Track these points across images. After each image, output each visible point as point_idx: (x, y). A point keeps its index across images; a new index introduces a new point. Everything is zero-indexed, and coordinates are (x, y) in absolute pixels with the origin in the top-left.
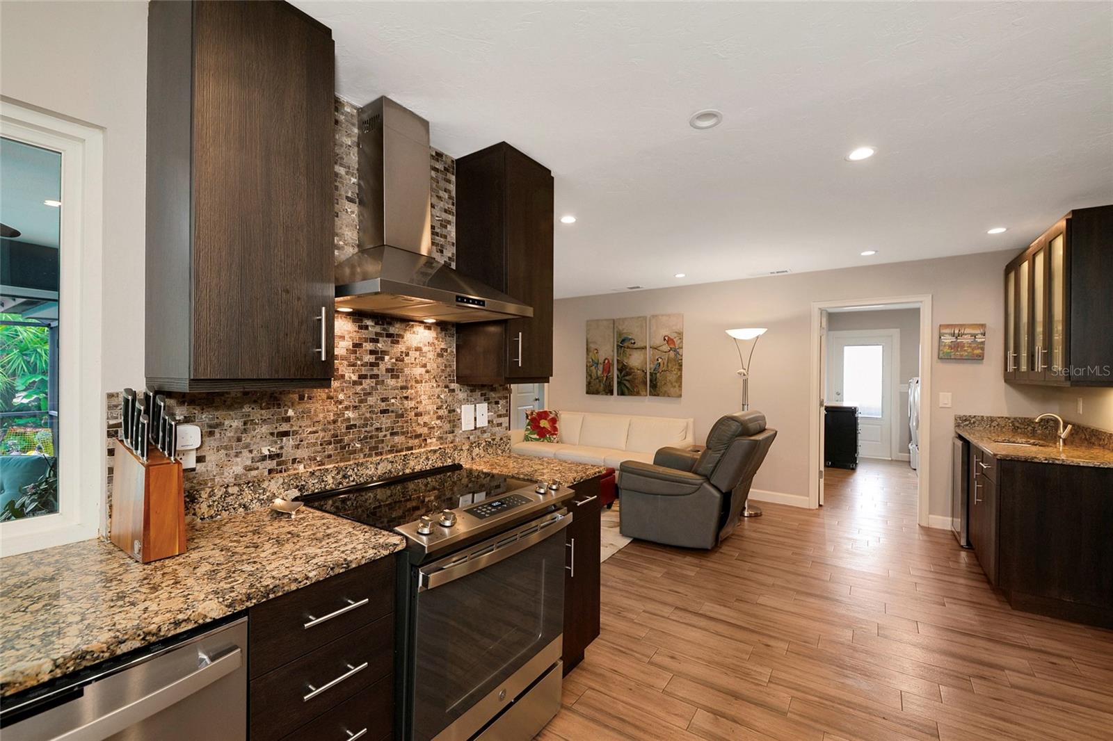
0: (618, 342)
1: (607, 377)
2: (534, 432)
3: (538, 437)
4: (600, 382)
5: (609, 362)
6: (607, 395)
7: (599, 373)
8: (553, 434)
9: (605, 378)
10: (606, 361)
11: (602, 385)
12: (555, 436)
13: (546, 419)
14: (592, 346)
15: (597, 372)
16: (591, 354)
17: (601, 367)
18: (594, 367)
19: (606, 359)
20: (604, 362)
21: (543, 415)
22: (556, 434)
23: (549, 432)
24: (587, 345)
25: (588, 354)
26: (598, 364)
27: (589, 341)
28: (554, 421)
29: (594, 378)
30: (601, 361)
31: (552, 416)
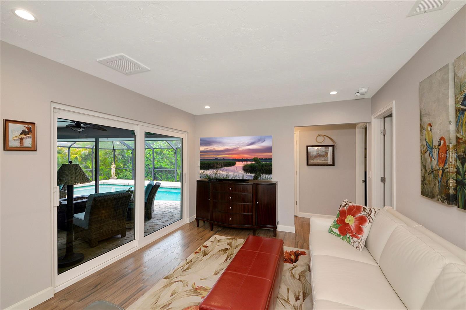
0: (457, 103)
1: (443, 170)
2: (338, 225)
3: (338, 233)
4: (435, 177)
5: (445, 142)
6: (443, 202)
7: (434, 162)
8: (353, 236)
9: (441, 172)
10: (442, 143)
11: (437, 185)
12: (356, 239)
13: (354, 216)
14: (426, 120)
15: (431, 160)
16: (425, 132)
17: (435, 152)
18: (428, 153)
19: (441, 138)
20: (439, 145)
21: (353, 210)
22: (357, 237)
23: (351, 232)
24: (421, 120)
25: (422, 134)
26: (432, 149)
27: (423, 113)
28: (362, 220)
29: (428, 171)
30: (436, 143)
31: (363, 213)
